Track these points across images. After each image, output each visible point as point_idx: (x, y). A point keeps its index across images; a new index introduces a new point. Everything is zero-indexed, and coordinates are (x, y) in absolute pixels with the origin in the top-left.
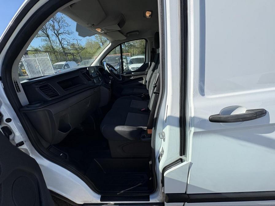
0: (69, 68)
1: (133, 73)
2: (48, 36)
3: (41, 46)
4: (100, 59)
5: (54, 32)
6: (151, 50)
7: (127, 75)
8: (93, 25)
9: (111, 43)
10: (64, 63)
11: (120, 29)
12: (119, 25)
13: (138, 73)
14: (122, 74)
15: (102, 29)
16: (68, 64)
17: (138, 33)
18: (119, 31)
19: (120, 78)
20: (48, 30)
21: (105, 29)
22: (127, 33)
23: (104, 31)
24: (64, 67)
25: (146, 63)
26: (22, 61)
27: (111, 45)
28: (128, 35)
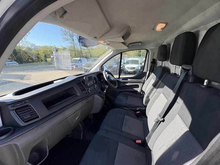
0: (82, 62)
1: (129, 80)
2: (73, 40)
3: (67, 46)
4: (100, 64)
5: (77, 38)
6: (152, 61)
7: (123, 81)
8: (95, 37)
9: (112, 52)
10: (78, 59)
11: (123, 41)
12: (123, 37)
13: (135, 80)
14: (118, 79)
15: (104, 41)
16: (81, 60)
17: (140, 44)
18: (122, 43)
19: (116, 85)
20: (74, 36)
21: (108, 41)
22: (129, 44)
23: (107, 43)
24: (78, 62)
25: (143, 72)
26: (54, 55)
27: (113, 53)
28: (130, 45)
